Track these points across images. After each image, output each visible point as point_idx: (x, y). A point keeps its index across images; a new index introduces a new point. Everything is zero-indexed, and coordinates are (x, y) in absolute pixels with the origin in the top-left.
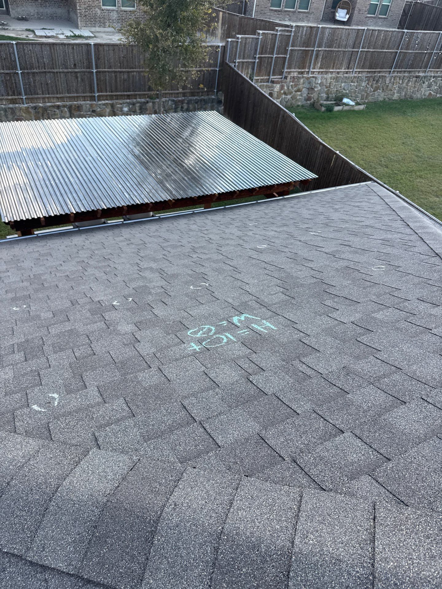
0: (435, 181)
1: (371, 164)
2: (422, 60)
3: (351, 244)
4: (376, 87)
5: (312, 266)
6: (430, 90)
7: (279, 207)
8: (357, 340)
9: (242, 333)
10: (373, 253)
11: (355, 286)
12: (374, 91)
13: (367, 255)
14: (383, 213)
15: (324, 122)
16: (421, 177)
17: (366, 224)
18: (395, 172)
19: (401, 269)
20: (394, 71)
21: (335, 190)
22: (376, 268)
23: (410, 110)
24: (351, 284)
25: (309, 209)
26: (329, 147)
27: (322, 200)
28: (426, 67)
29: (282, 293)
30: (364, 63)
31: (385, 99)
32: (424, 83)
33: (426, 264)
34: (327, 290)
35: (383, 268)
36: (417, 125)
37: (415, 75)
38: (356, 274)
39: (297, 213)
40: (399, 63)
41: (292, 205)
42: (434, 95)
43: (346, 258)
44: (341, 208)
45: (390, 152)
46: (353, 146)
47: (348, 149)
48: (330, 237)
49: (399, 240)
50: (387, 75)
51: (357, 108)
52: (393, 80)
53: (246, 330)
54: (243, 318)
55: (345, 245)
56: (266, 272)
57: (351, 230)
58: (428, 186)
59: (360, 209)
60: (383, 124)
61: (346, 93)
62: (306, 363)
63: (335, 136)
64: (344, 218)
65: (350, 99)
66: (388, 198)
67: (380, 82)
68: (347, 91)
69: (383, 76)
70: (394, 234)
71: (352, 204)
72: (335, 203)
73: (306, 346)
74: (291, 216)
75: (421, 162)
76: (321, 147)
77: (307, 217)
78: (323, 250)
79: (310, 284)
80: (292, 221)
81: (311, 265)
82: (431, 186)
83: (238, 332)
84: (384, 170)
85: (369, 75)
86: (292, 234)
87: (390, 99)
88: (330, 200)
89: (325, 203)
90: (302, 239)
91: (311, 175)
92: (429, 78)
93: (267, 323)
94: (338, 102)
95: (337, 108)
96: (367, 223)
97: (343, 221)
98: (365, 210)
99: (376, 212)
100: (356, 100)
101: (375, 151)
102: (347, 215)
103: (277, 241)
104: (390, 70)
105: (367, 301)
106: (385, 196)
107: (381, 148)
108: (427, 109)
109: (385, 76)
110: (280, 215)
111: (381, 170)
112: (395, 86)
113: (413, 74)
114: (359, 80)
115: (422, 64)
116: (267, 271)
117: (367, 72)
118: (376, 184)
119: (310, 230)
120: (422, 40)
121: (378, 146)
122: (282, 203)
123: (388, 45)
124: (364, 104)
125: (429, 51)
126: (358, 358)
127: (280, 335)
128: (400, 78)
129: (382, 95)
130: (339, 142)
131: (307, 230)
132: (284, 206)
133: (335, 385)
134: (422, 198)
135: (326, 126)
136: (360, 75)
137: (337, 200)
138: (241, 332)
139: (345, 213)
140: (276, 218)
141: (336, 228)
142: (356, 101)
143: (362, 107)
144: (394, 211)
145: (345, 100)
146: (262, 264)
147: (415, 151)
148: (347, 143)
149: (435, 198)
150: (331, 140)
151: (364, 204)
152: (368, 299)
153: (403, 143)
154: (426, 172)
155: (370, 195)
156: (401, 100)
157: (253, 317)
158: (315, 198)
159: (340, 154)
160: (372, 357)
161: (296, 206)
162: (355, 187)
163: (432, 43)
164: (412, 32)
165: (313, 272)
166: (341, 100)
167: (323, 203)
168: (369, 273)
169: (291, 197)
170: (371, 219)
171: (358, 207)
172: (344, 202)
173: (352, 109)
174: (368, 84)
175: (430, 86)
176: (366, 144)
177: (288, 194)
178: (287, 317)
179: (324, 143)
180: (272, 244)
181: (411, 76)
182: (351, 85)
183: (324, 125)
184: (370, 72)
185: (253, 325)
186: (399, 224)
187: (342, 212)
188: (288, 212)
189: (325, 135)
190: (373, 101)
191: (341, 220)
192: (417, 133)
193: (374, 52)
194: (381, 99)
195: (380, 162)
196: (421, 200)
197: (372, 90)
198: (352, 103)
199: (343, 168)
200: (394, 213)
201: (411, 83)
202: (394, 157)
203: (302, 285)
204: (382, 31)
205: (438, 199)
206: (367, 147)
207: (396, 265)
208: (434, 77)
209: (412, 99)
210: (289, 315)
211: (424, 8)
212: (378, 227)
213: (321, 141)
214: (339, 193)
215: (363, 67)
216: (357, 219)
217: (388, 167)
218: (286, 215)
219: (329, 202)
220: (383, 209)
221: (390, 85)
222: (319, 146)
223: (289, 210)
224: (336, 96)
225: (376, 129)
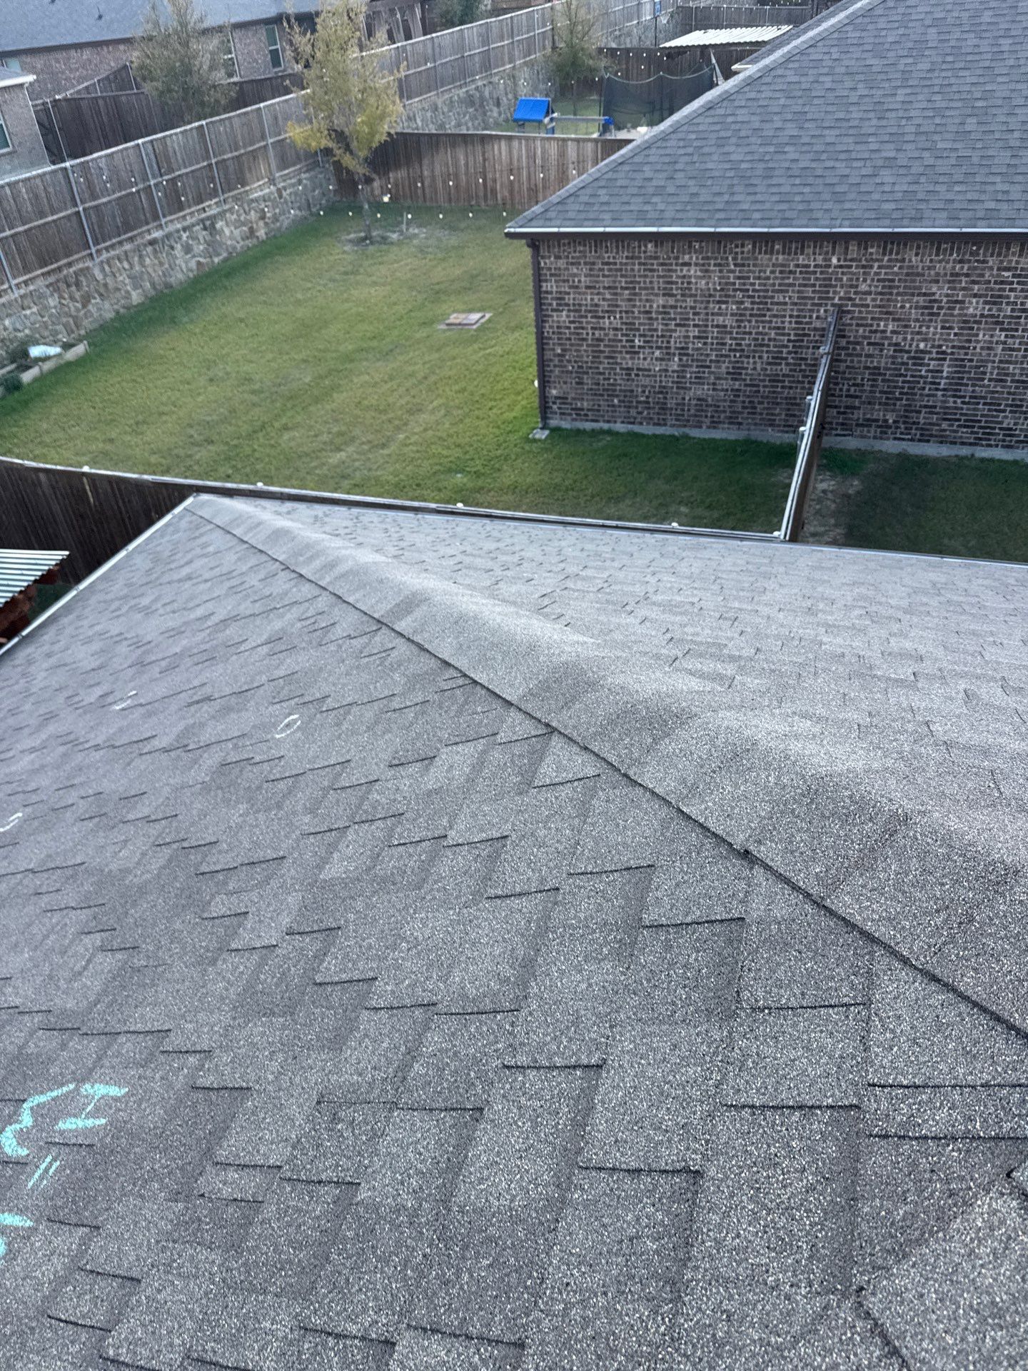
0: (316, 422)
1: (176, 451)
2: (140, 207)
3: (207, 690)
4: (82, 296)
5: (146, 811)
6: (194, 256)
7: (19, 669)
8: (316, 984)
9: (41, 1178)
10: (261, 691)
11: (258, 811)
12: (84, 306)
13: (252, 703)
14: (244, 569)
15: (16, 417)
16: (286, 428)
17: (222, 617)
18: (232, 443)
19: (330, 703)
20: (98, 251)
21: (127, 556)
22: (283, 730)
23: (183, 311)
24: (246, 814)
25: (88, 641)
26: (59, 468)
27: (109, 597)
28: (156, 217)
29: (103, 949)
30: (23, 260)
31: (117, 312)
32: (172, 248)
33: (372, 659)
34: (204, 868)
35: (295, 721)
36: (213, 333)
37: (144, 241)
38: (250, 774)
39: (65, 665)
40: (97, 231)
41: (46, 648)
42: (207, 264)
43: (213, 740)
44: (156, 600)
45: (198, 411)
46: (113, 435)
47: (109, 447)
48: (160, 694)
49: (299, 625)
50: (89, 264)
51: (71, 355)
52: (107, 268)
53: (49, 1159)
54: (27, 1120)
55: (198, 702)
56: (44, 901)
57: (195, 651)
58: (310, 439)
59: (195, 581)
60: (146, 361)
61: (27, 336)
62: (231, 1161)
63: (61, 435)
64: (171, 624)
65: (45, 344)
66: (238, 526)
67: (84, 284)
68: (27, 331)
69: (81, 270)
70: (282, 616)
71: (176, 577)
72: (139, 592)
73: (213, 1096)
74: (55, 681)
75: (269, 400)
76: (42, 476)
77: (94, 665)
78: (156, 743)
79: (159, 875)
80: (61, 699)
81: (143, 810)
82: (316, 436)
83: (30, 1184)
84: (209, 451)
85: (51, 279)
86: (72, 737)
87: (128, 308)
88: (125, 591)
89: (116, 604)
90: (99, 740)
91: (50, 558)
92: (176, 235)
93: (97, 1086)
94: (23, 361)
95: (27, 377)
96: (221, 614)
97: (172, 633)
98: (206, 581)
99: (229, 575)
100: (59, 340)
101: (165, 422)
102: (174, 612)
103: (44, 781)
104: (89, 251)
105: (297, 841)
106: (232, 521)
107: (174, 412)
108: (211, 294)
109: (88, 268)
110: (27, 694)
111: (202, 454)
112: (121, 278)
113: (139, 241)
114: (37, 297)
115: (145, 215)
116: (46, 898)
117: (43, 274)
118: (205, 497)
119: (110, 699)
120: (114, 170)
121: (166, 409)
122: (21, 655)
123: (51, 206)
124: (81, 341)
125: (141, 186)
126: (337, 1042)
127: (139, 1106)
128: (119, 259)
129: (107, 305)
130: (78, 442)
131: (103, 702)
132: (30, 662)
133: (320, 1182)
134: (316, 468)
135: (28, 422)
136: (31, 288)
137: (140, 583)
138: (36, 1176)
139: (168, 608)
140: (22, 709)
141: (163, 664)
142: (61, 343)
143: (80, 349)
144: (261, 551)
145: (35, 351)
146: (25, 882)
147: (243, 384)
148: (98, 436)
149: (338, 456)
150: (60, 446)
151: (198, 564)
152: (298, 832)
153: (211, 380)
154: (289, 414)
155: (201, 535)
156: (152, 299)
157: (55, 1094)
158: (93, 600)
159: (93, 471)
160: (365, 1015)
161: (56, 648)
162: (167, 525)
163: (136, 167)
164: (82, 163)
165: (154, 830)
166: (26, 354)
167: (113, 607)
168: (275, 753)
169: (40, 627)
170: (227, 595)
171: (189, 578)
172: (157, 578)
173: (62, 362)
174: (61, 297)
175: (188, 249)
176: (140, 418)
177: (28, 623)
178: (139, 1027)
179: (41, 465)
180: (34, 798)
181: (138, 246)
182: (25, 316)
183: (21, 423)
184: (48, 273)
185: (62, 1125)
186: (282, 583)
187: (161, 611)
188: (43, 674)
189: (40, 443)
190: (96, 325)
191: (167, 635)
192: (223, 348)
193: (30, 229)
194: (111, 315)
195: (192, 440)
196: (317, 472)
197: (79, 305)
198: (53, 350)
199: (121, 495)
200: (264, 558)
201: (147, 260)
202: (210, 415)
203: (142, 890)
204: (17, 182)
205: (343, 454)
206: (144, 422)
207: (318, 695)
208: (184, 229)
209: (172, 287)
210: (142, 1016)
211: (79, 108)
212: (248, 612)
213: (34, 464)
214: (138, 560)
215: (27, 270)
216: (199, 612)
217: (212, 442)
218: (42, 685)
219: (125, 597)
220: (239, 559)
221: (109, 280)
222: (38, 478)
223: (45, 665)
224: (7, 352)
225: (139, 380)
